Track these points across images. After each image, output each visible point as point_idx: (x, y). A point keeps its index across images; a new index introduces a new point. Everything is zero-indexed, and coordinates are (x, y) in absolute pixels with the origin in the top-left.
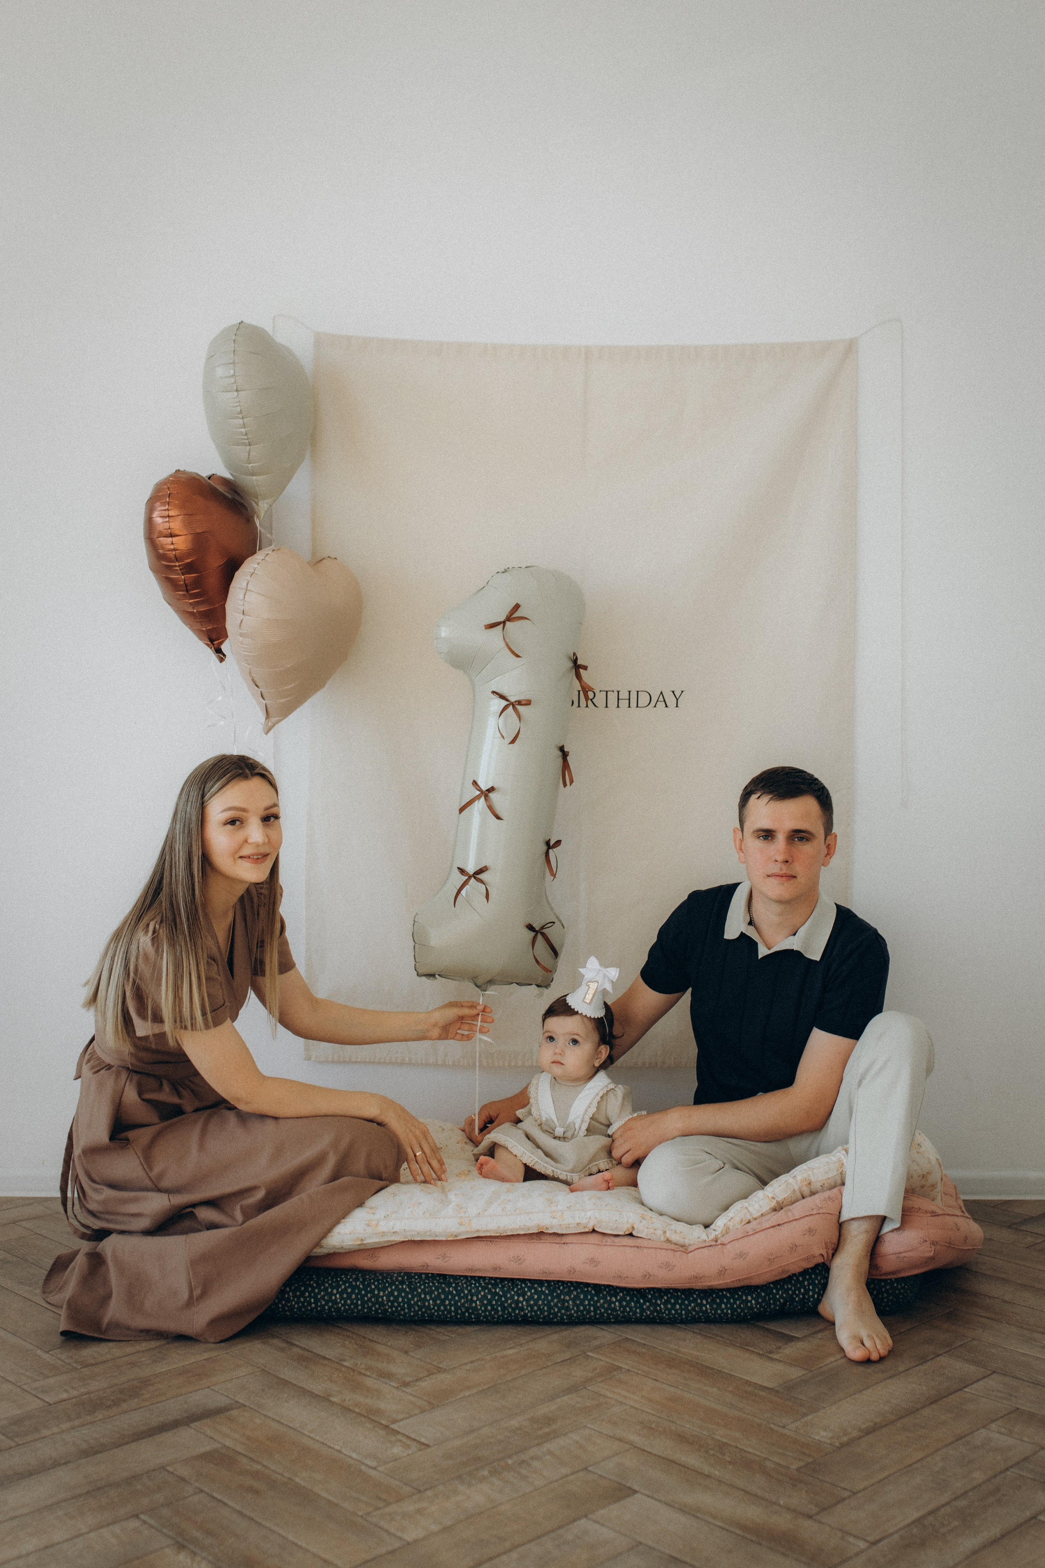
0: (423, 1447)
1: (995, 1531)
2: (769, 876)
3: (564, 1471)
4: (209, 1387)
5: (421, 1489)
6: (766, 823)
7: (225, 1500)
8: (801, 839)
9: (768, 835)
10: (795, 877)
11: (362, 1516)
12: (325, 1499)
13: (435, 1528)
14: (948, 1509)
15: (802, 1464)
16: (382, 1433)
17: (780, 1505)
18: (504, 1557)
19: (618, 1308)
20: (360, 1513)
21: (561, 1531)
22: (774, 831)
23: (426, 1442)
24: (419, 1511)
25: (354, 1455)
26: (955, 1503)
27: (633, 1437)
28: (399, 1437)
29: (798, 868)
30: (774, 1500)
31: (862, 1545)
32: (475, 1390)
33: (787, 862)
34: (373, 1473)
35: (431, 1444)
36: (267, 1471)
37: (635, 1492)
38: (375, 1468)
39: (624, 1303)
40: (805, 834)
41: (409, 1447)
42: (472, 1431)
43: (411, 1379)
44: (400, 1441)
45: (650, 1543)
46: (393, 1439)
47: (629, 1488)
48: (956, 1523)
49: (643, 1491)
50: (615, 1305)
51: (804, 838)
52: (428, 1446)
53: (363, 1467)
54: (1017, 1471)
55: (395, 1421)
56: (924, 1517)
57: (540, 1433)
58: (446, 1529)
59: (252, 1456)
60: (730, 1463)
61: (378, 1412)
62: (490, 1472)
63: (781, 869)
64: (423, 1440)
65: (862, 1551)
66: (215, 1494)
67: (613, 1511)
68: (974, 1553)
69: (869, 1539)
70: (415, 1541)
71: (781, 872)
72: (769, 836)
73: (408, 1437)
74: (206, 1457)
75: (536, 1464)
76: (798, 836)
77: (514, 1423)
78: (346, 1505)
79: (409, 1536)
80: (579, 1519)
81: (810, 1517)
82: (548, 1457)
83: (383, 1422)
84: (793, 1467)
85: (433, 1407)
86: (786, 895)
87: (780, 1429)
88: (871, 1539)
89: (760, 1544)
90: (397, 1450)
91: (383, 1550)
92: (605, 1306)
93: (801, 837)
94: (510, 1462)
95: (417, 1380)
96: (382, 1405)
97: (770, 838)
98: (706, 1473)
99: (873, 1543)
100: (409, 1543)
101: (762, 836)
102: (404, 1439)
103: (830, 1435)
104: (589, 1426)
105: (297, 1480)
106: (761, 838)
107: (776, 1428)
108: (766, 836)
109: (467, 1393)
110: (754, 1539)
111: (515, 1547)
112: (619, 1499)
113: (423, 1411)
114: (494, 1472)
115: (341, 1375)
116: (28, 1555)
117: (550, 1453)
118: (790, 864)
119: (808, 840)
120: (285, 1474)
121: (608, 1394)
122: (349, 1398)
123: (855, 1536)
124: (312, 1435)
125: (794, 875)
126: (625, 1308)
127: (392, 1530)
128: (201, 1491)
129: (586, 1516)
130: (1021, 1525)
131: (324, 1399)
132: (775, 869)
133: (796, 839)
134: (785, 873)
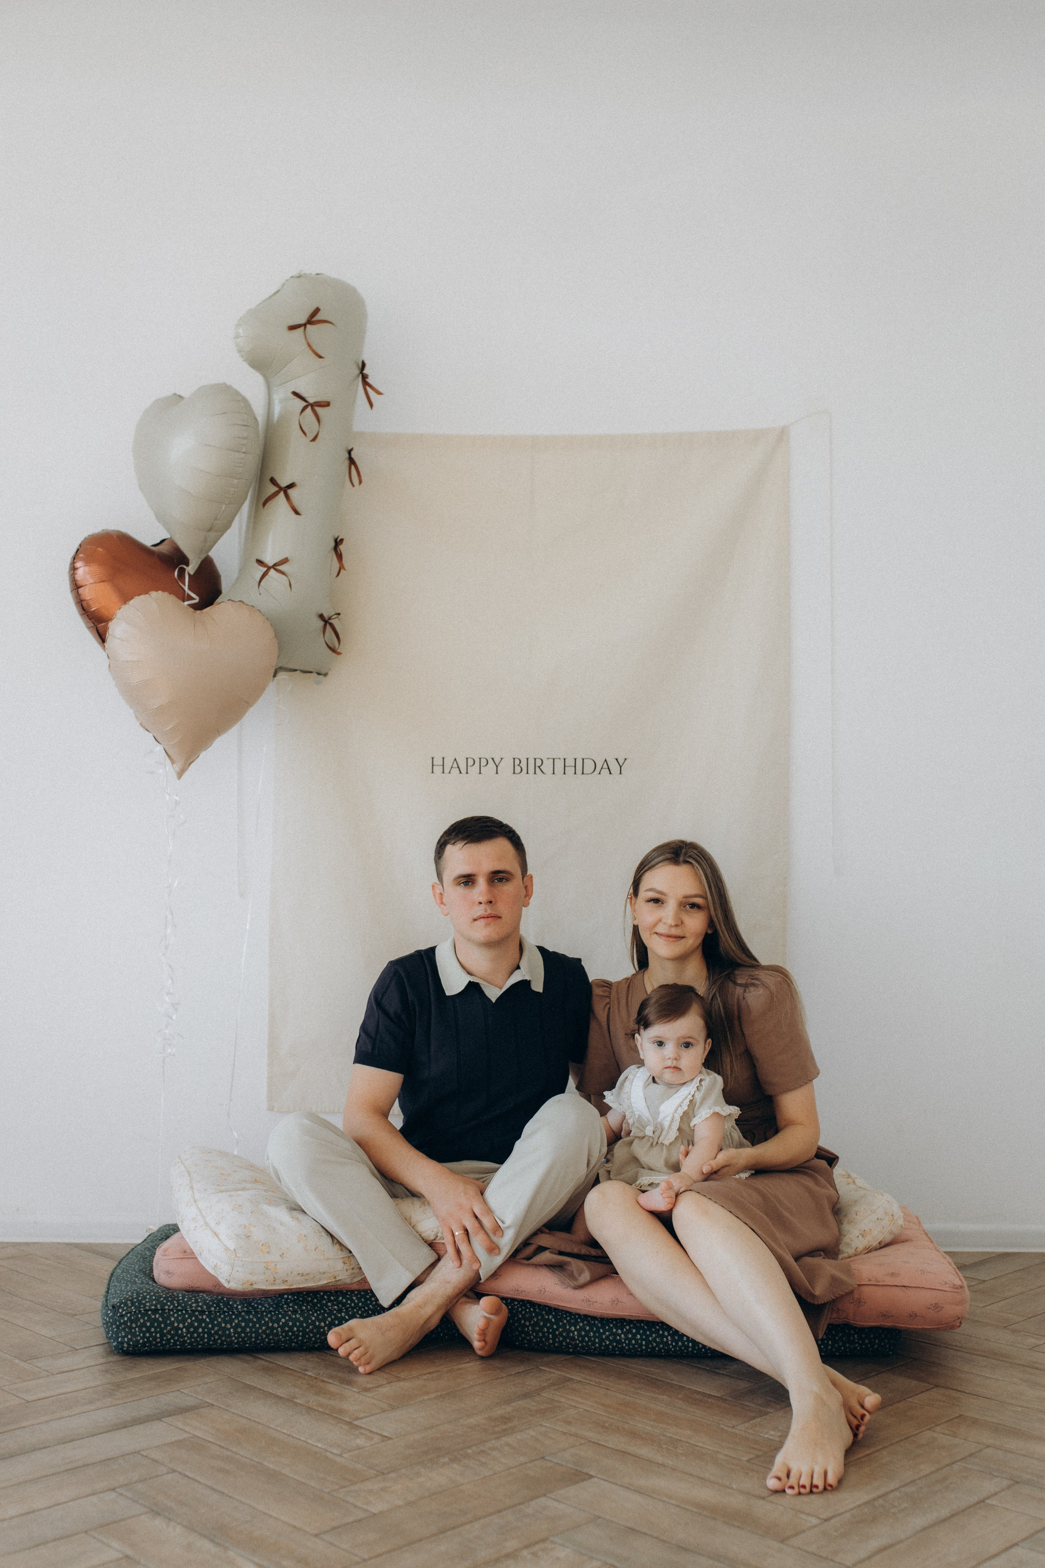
0: (386, 1439)
1: (945, 1512)
2: (475, 920)
3: (522, 1459)
4: (178, 1390)
5: (385, 1472)
6: (465, 869)
7: (198, 1478)
8: (500, 880)
9: (468, 880)
10: (500, 917)
11: (329, 1493)
12: (292, 1478)
13: (400, 1503)
14: (897, 1494)
15: (752, 1456)
16: (346, 1427)
17: (733, 1488)
18: (468, 1527)
19: (576, 1337)
20: (326, 1490)
21: (522, 1507)
22: (474, 875)
23: (387, 1435)
24: (383, 1489)
25: (320, 1445)
26: (902, 1489)
27: (590, 1435)
28: (362, 1431)
29: (502, 908)
30: (727, 1484)
31: (815, 1521)
32: (434, 1395)
33: (491, 902)
34: (338, 1459)
35: (393, 1437)
36: (237, 1456)
37: (591, 1477)
38: (340, 1455)
39: (583, 1333)
40: (504, 875)
41: (371, 1439)
42: (432, 1427)
43: (371, 1386)
44: (362, 1434)
45: (608, 1517)
46: (357, 1432)
47: (587, 1474)
48: (906, 1505)
49: (599, 1476)
50: (574, 1334)
51: (503, 879)
52: (390, 1439)
53: (328, 1454)
54: (963, 1465)
55: (357, 1419)
56: (874, 1499)
57: (497, 1429)
58: (410, 1504)
59: (222, 1444)
60: (682, 1454)
61: (341, 1411)
62: (450, 1459)
63: (486, 911)
64: (385, 1434)
65: (815, 1526)
66: (188, 1473)
67: (572, 1491)
68: (924, 1529)
69: (821, 1517)
70: (381, 1513)
71: (487, 913)
72: (469, 882)
73: (371, 1431)
74: (179, 1444)
75: (495, 1453)
76: (497, 877)
77: (472, 1421)
78: (313, 1484)
79: (374, 1510)
80: (538, 1497)
81: (764, 1498)
82: (506, 1448)
83: (347, 1419)
84: (745, 1459)
85: (393, 1408)
86: (495, 937)
87: (730, 1430)
88: (824, 1516)
89: (714, 1519)
90: (360, 1441)
91: (351, 1519)
92: (564, 1334)
93: (500, 879)
94: (469, 1451)
95: (377, 1387)
96: (345, 1406)
97: (470, 883)
98: (660, 1462)
99: (826, 1520)
100: (375, 1514)
101: (463, 883)
102: (367, 1432)
103: (779, 1434)
104: (544, 1424)
105: (265, 1463)
106: (462, 885)
107: (726, 1428)
108: (466, 882)
109: (426, 1398)
110: (708, 1515)
111: (476, 1519)
112: (576, 1482)
113: (384, 1411)
114: (454, 1460)
115: (304, 1382)
116: (11, 1518)
117: (509, 1445)
118: (494, 904)
119: (508, 880)
120: (255, 1459)
121: (563, 1400)
122: (313, 1400)
123: (808, 1514)
124: (279, 1429)
125: (499, 915)
126: (583, 1337)
127: (359, 1504)
128: (174, 1471)
129: (545, 1495)
130: (970, 1507)
131: (289, 1401)
132: (480, 911)
133: (496, 881)
134: (490, 914)
